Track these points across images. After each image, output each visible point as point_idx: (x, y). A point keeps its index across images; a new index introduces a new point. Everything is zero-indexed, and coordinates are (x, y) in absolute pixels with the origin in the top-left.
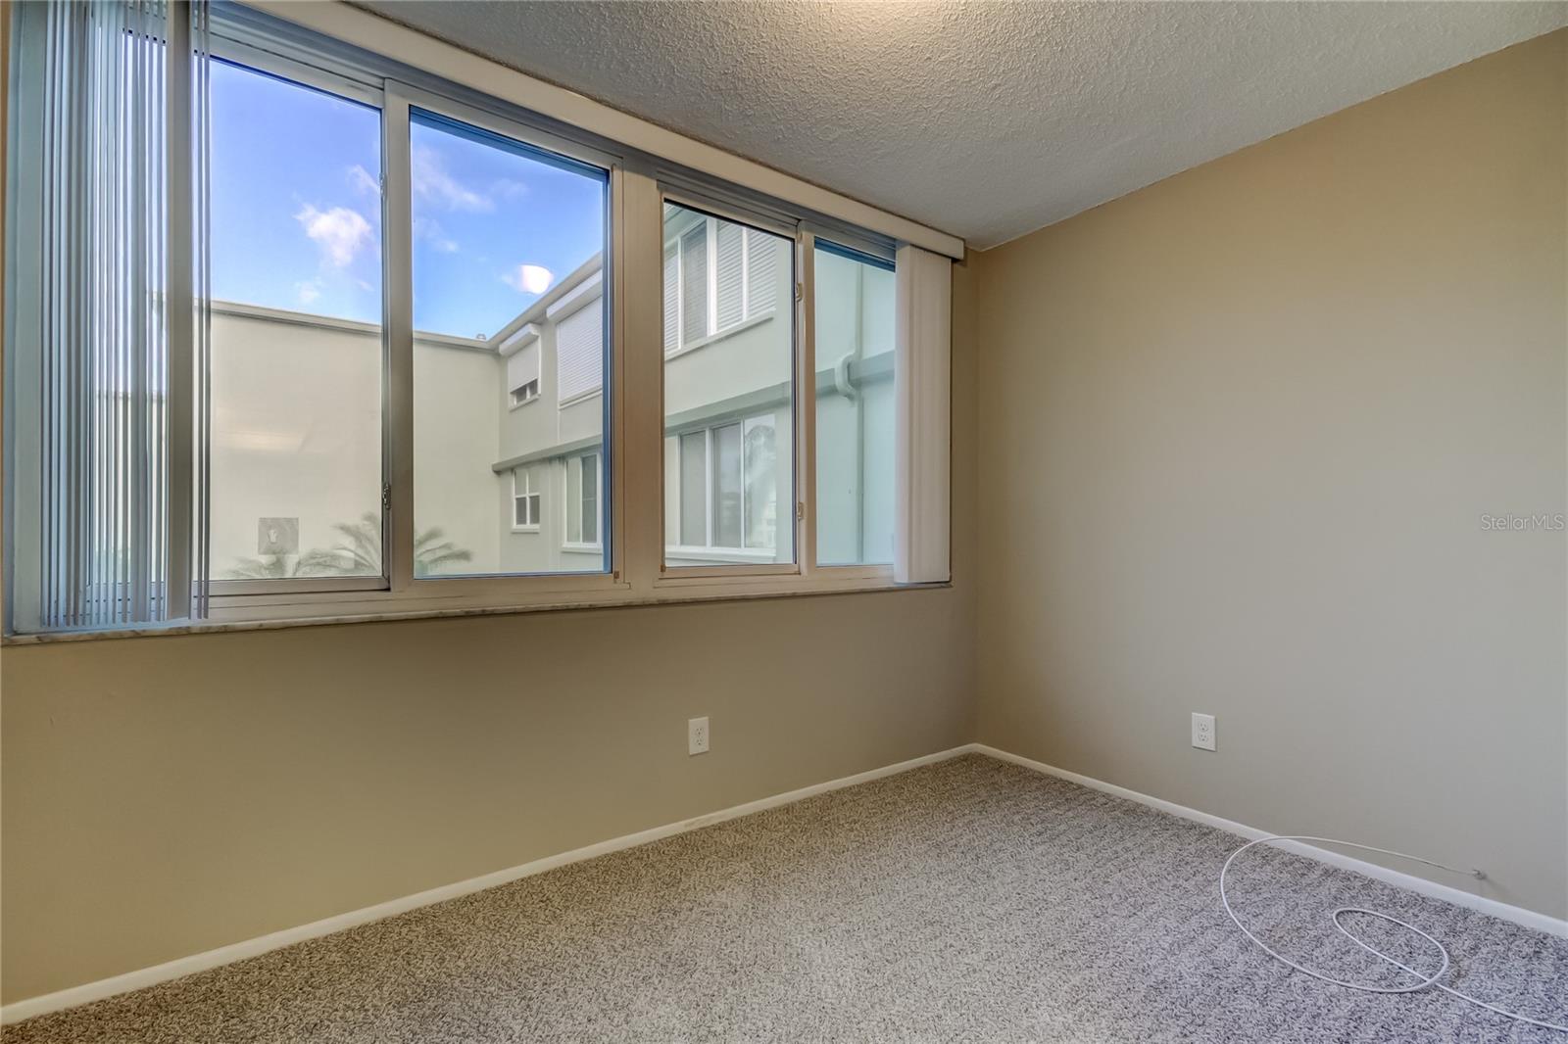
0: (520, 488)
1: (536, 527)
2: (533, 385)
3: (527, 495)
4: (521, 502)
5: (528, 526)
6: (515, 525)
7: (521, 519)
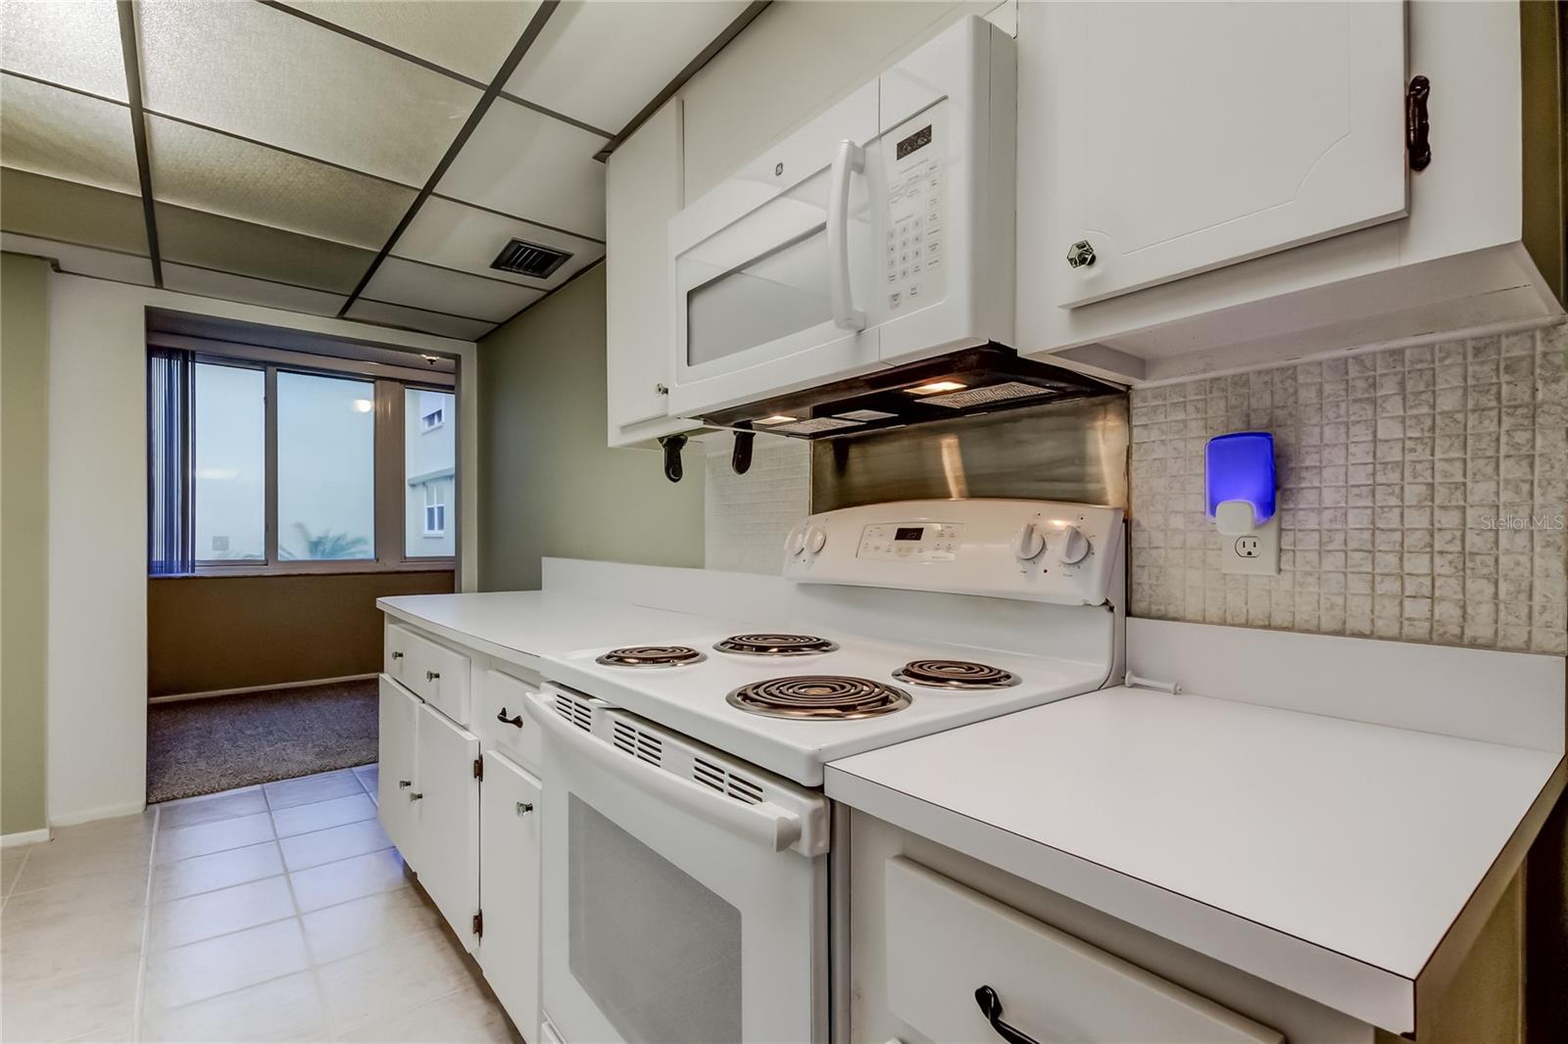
0: (430, 500)
1: (441, 532)
2: (439, 413)
3: (435, 506)
4: (431, 511)
5: (436, 532)
6: (427, 532)
7: (431, 526)
